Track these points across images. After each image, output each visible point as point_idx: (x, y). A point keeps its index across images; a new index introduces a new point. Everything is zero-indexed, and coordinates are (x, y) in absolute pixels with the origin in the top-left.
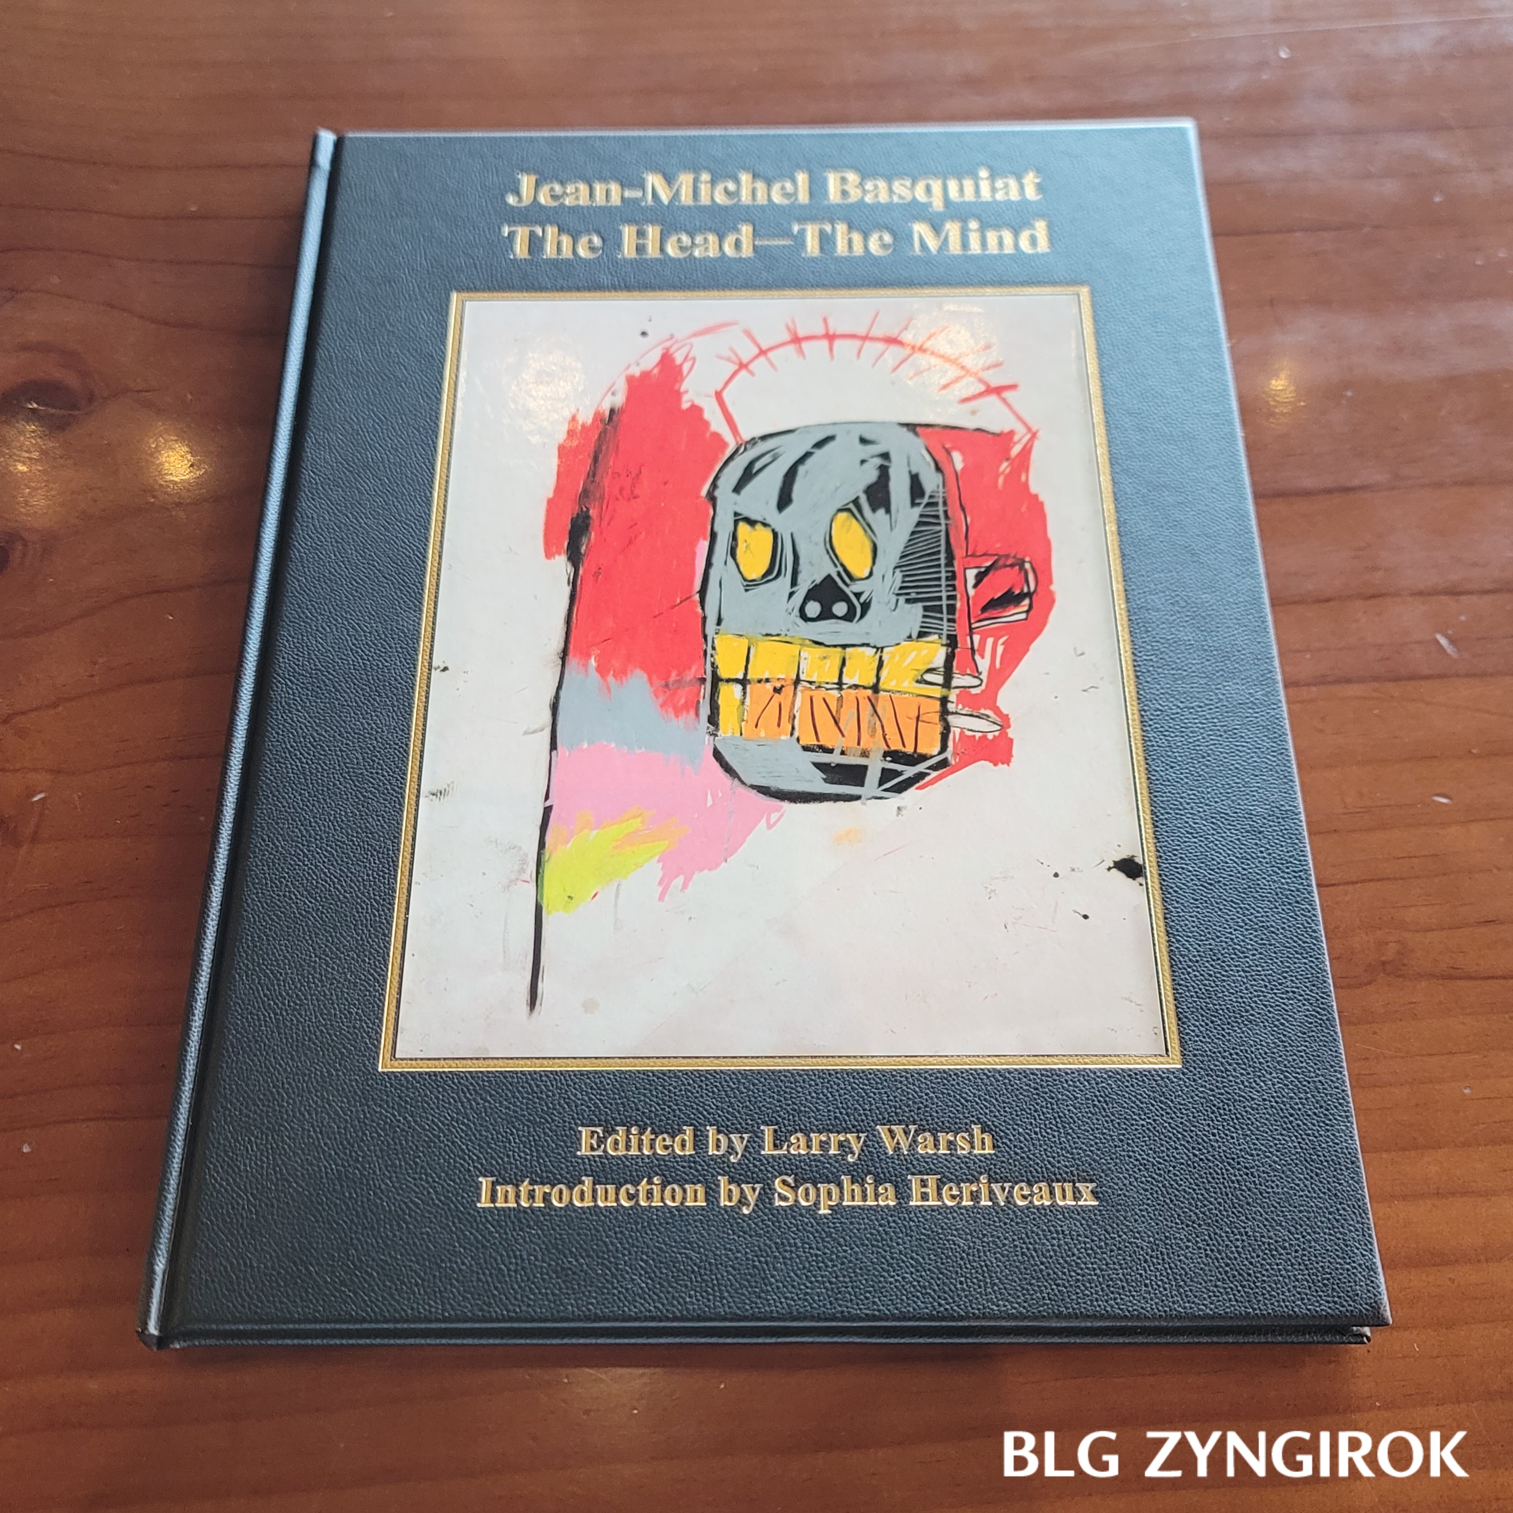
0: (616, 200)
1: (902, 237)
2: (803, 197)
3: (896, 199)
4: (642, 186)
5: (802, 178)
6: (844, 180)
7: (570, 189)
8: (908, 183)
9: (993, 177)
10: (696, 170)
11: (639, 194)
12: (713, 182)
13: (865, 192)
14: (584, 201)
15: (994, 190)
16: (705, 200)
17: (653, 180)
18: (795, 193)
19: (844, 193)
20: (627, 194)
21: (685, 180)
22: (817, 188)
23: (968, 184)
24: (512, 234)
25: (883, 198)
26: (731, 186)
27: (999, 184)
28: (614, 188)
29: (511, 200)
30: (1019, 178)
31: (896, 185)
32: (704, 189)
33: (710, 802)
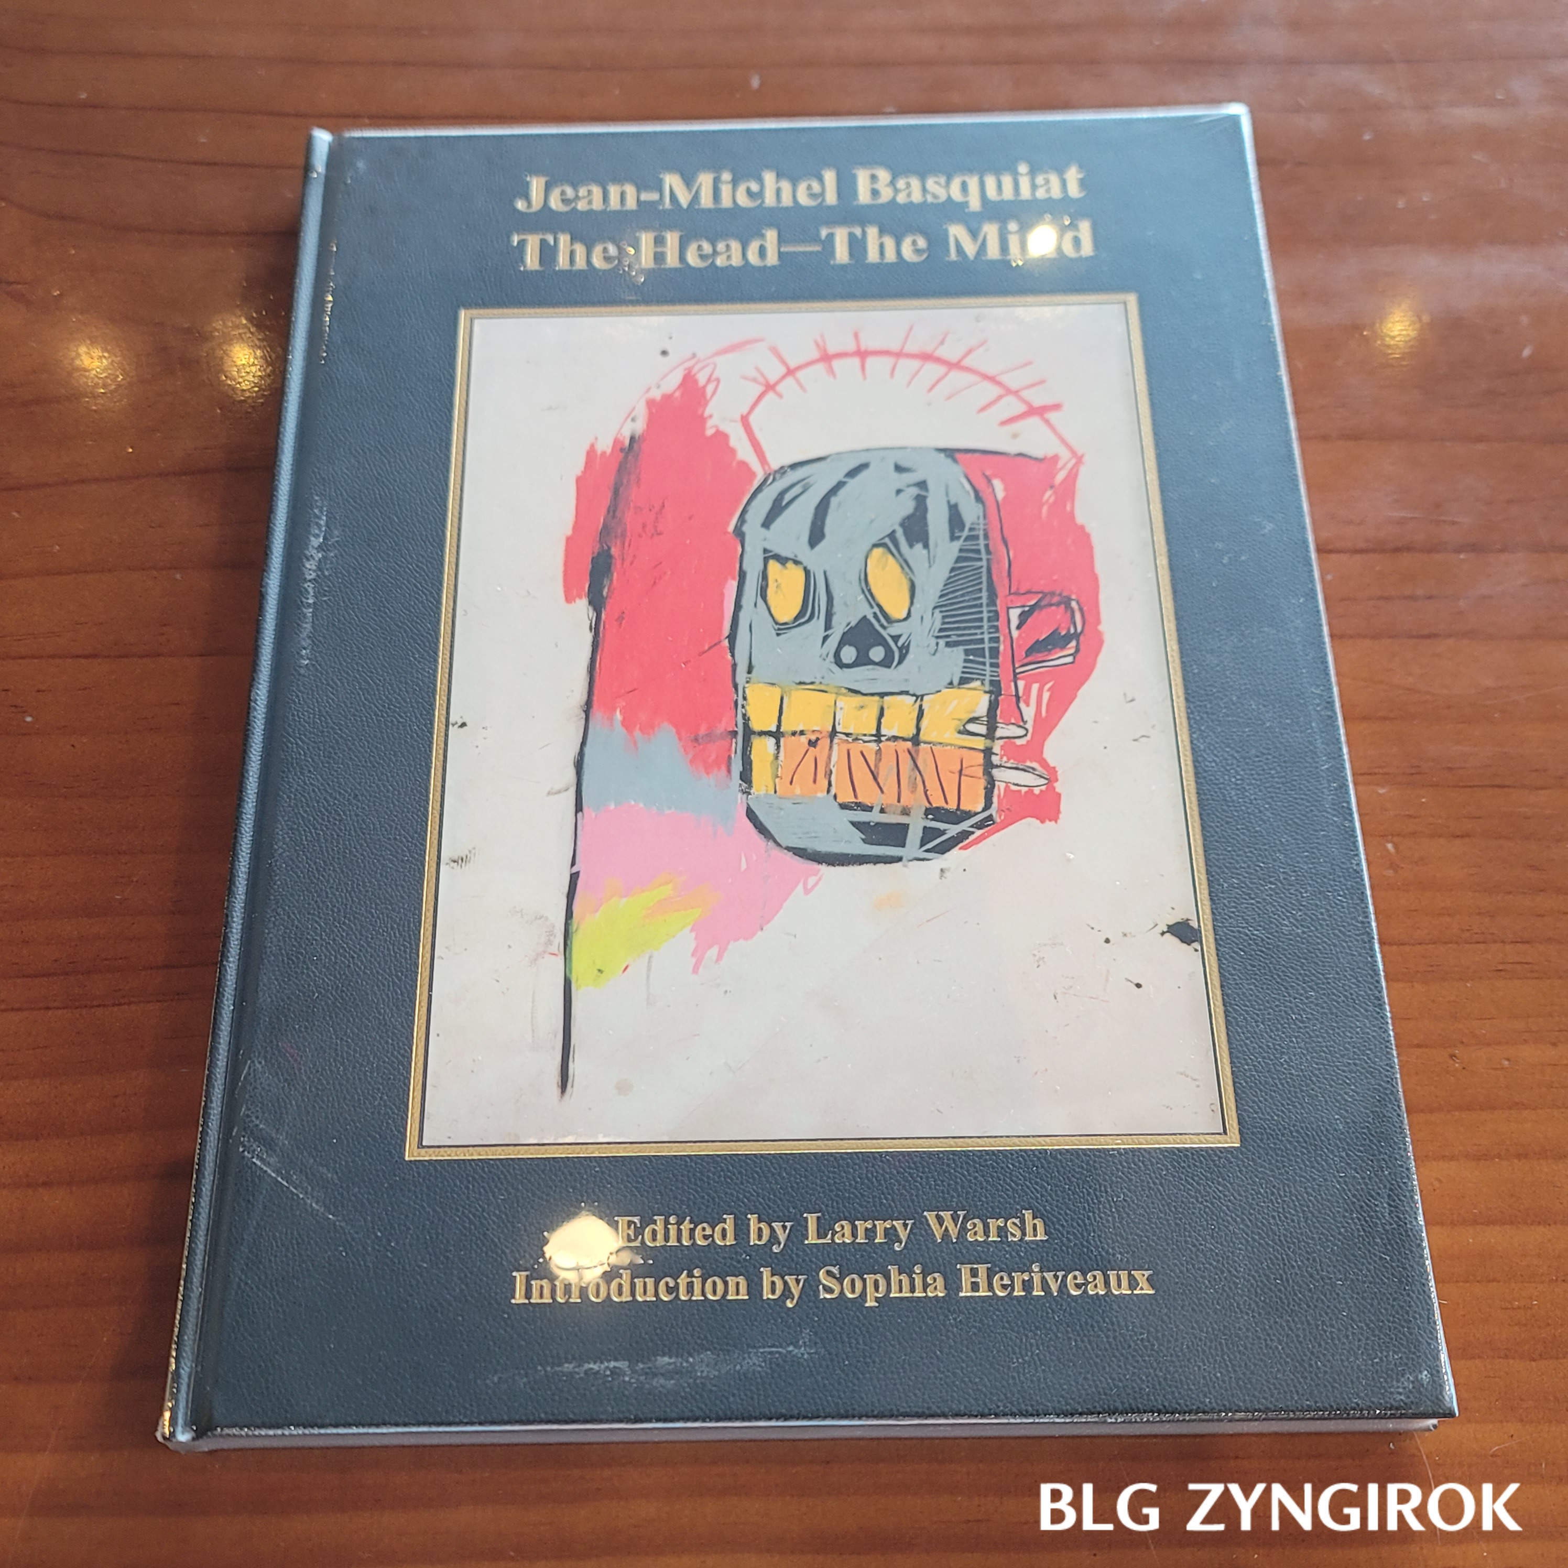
0: (631, 204)
1: (938, 242)
2: (831, 198)
3: (930, 199)
4: (658, 186)
5: (830, 177)
6: (874, 178)
7: (582, 192)
8: (943, 180)
9: (1033, 173)
10: (716, 169)
11: (654, 196)
12: (735, 183)
13: (896, 191)
14: (597, 205)
15: (1034, 187)
16: (726, 202)
17: (672, 181)
18: (823, 194)
19: (875, 193)
20: (644, 197)
21: (705, 180)
22: (846, 186)
23: (1007, 181)
24: (522, 243)
25: (917, 197)
26: (754, 187)
27: (1040, 180)
28: (630, 190)
29: (520, 205)
30: (1061, 172)
31: (930, 183)
32: (726, 190)
33: (744, 866)
